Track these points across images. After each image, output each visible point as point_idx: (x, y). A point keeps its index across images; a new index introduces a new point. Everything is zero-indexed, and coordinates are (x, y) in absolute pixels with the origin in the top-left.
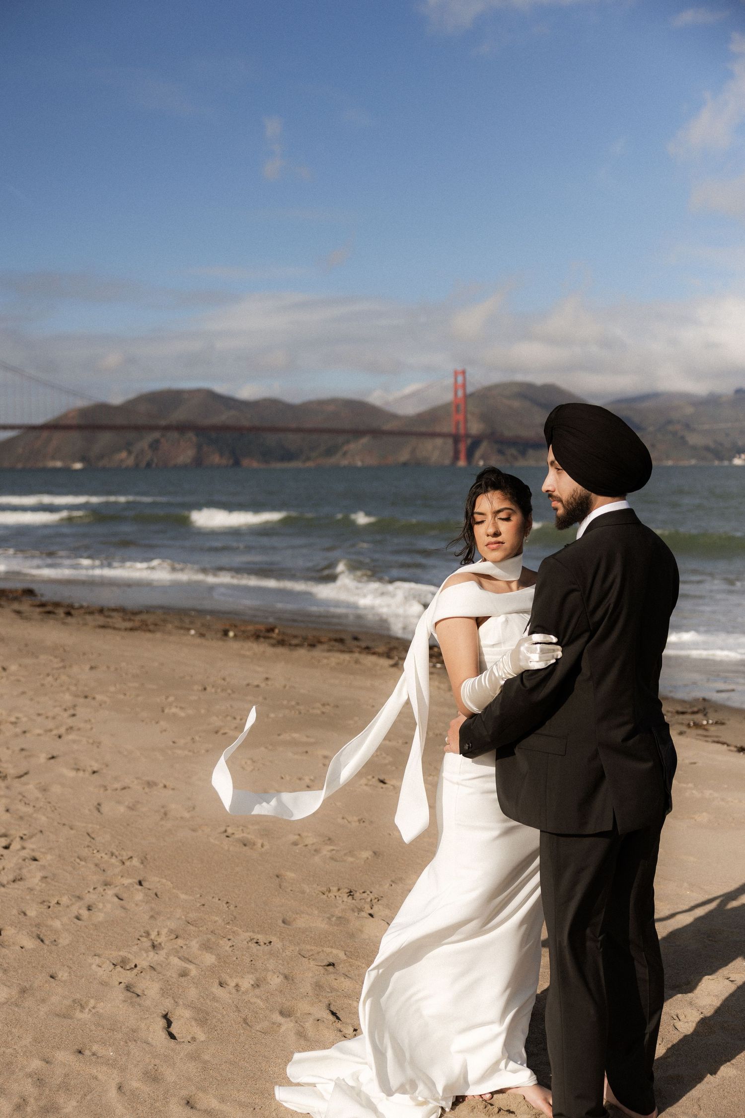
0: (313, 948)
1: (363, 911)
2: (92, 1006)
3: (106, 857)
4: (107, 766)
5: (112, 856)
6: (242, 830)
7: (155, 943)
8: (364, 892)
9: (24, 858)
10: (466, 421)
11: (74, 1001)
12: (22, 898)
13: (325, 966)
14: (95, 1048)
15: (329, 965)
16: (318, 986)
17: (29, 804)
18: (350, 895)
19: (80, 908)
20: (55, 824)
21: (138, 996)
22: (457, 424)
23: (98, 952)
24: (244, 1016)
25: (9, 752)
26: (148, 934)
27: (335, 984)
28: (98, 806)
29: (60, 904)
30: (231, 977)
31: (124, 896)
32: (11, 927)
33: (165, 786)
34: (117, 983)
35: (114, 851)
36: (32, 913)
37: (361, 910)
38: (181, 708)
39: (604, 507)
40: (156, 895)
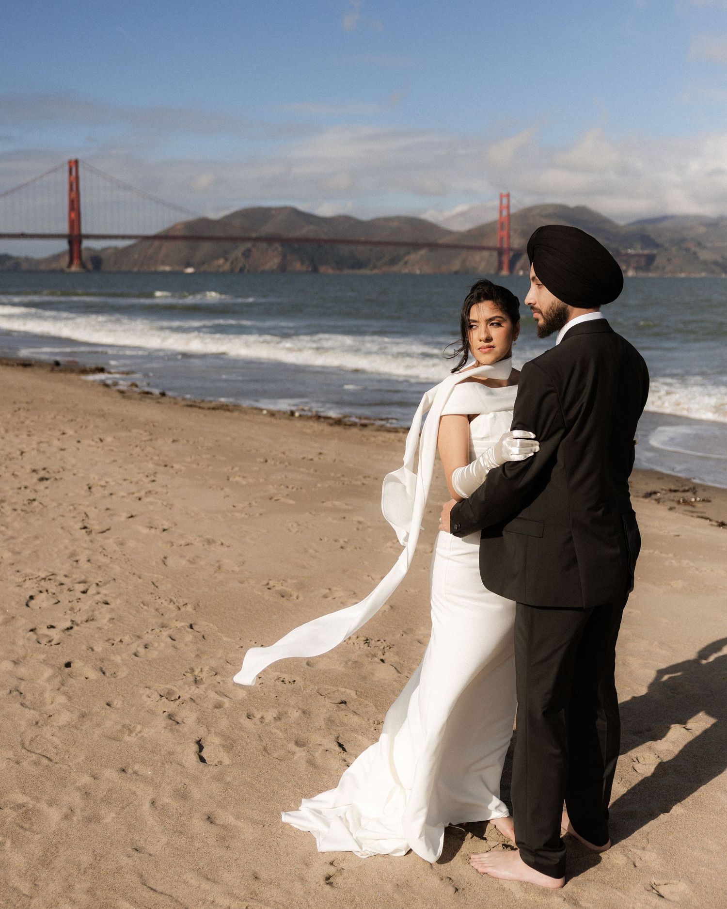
0: (330, 687)
1: (376, 657)
2: (138, 731)
3: (165, 604)
4: (176, 525)
5: (170, 602)
6: (282, 583)
7: (198, 678)
8: (378, 641)
9: (97, 602)
10: (509, 237)
11: (124, 726)
12: (91, 636)
13: (337, 703)
14: (136, 767)
15: (342, 703)
16: (330, 721)
17: (107, 556)
18: (367, 643)
19: (138, 646)
20: (127, 573)
21: (178, 723)
22: (502, 239)
23: (149, 684)
24: (265, 745)
25: (97, 511)
26: (192, 670)
27: (345, 720)
28: (164, 559)
29: (122, 642)
30: (258, 710)
31: (177, 637)
32: (80, 660)
33: (222, 544)
34: (162, 712)
35: (173, 598)
36: (98, 649)
37: (374, 656)
38: (244, 477)
39: (579, 318)
40: (203, 637)
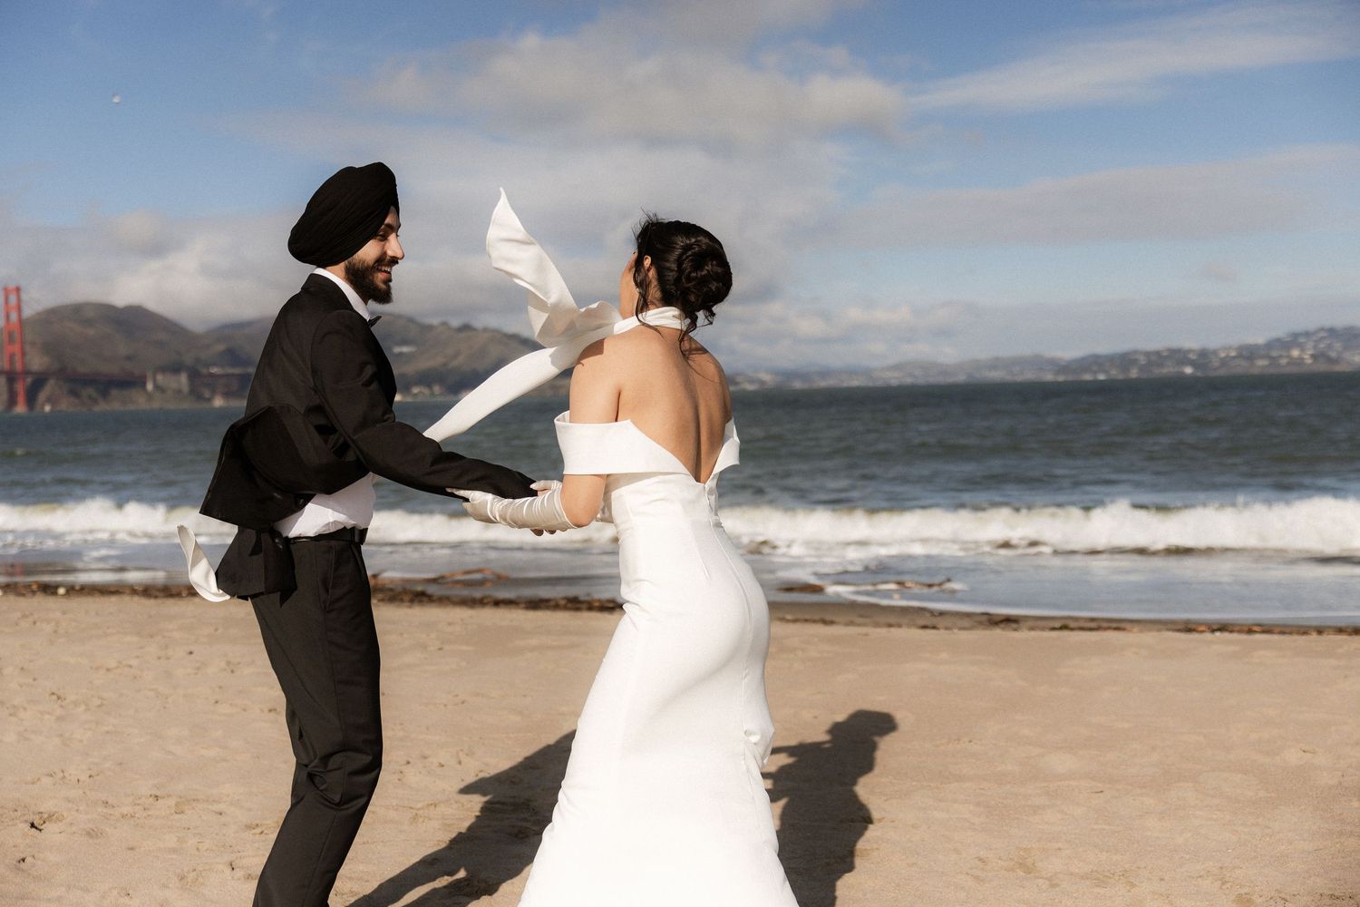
10: (23, 354)
22: (12, 356)
